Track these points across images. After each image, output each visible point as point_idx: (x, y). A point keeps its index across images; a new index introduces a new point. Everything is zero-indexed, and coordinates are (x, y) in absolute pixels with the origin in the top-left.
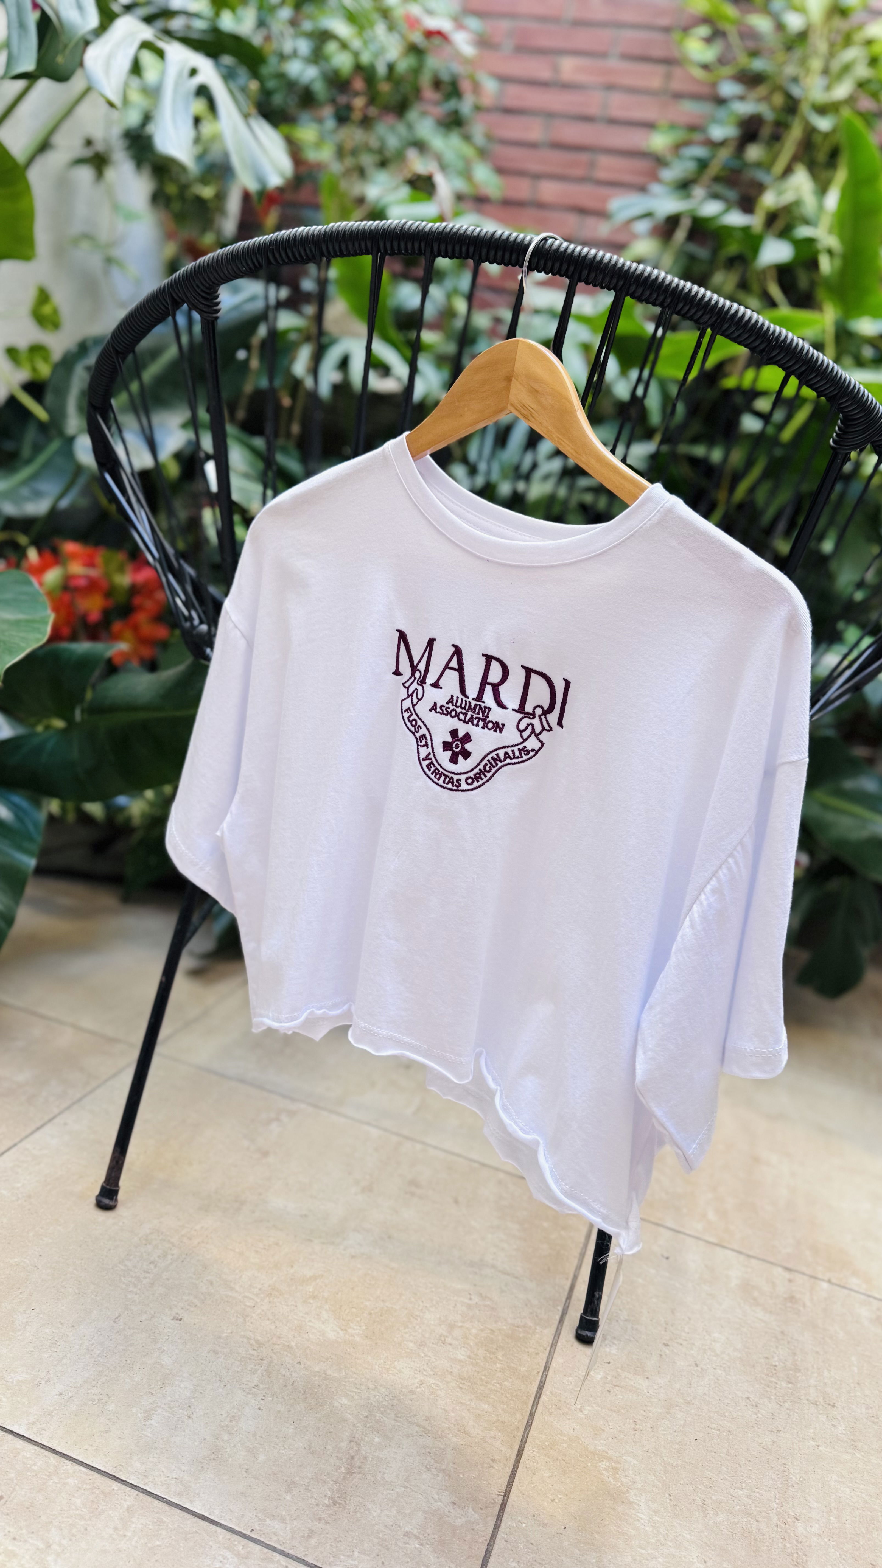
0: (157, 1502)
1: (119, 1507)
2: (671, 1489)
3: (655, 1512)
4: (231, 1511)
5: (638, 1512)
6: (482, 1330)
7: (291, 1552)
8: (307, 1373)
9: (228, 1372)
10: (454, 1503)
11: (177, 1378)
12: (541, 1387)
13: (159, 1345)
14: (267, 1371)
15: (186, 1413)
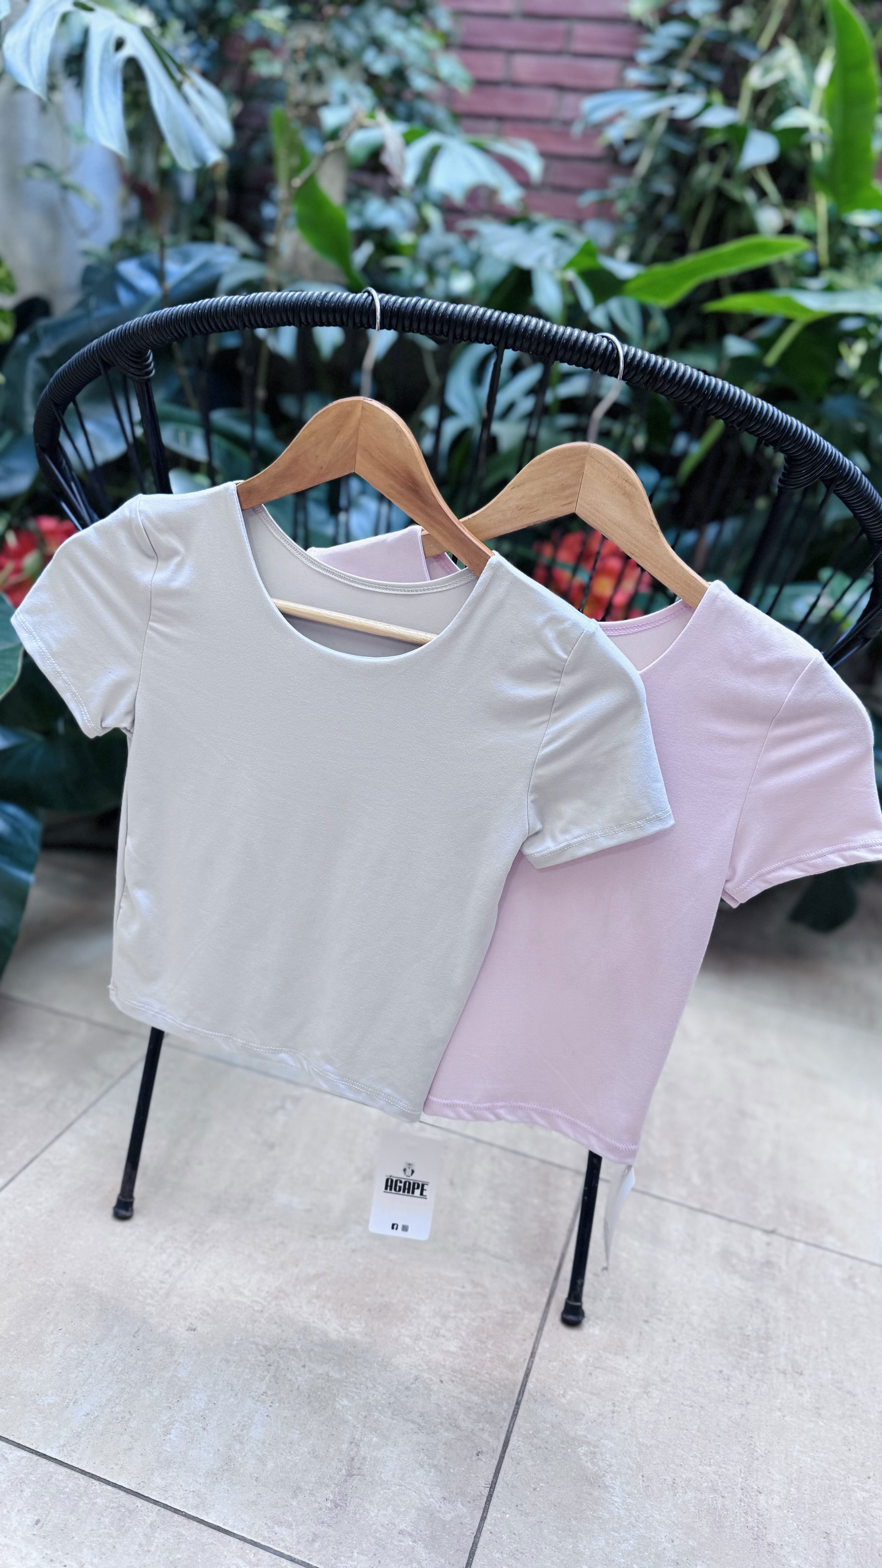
0: (176, 1516)
1: (143, 1523)
2: (644, 1469)
3: (629, 1495)
4: (243, 1520)
5: (613, 1496)
6: (474, 1320)
7: (297, 1557)
8: (312, 1376)
9: (238, 1381)
10: (445, 1499)
11: (193, 1390)
12: (527, 1375)
13: (176, 1358)
14: (274, 1376)
15: (201, 1425)
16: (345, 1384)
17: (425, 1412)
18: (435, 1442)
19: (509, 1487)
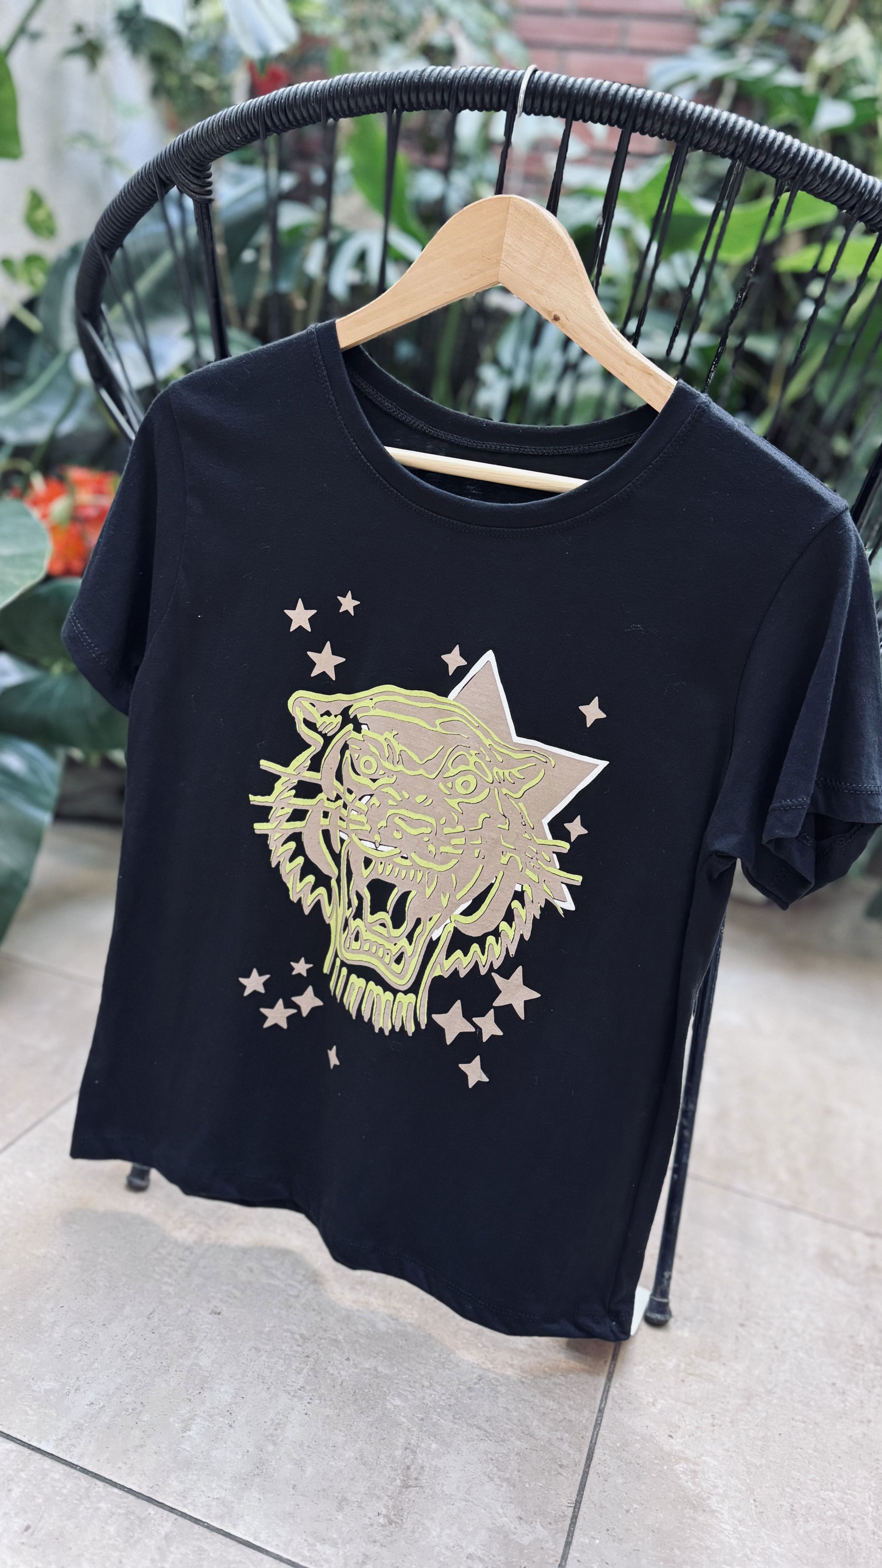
0: (197, 1527)
1: (156, 1534)
2: (755, 1493)
3: (740, 1521)
4: (278, 1535)
5: (722, 1522)
8: (357, 1371)
9: (271, 1372)
10: (521, 1518)
11: (217, 1381)
13: (197, 1344)
14: (313, 1369)
15: (227, 1422)
16: (397, 1381)
17: (491, 1417)
18: (505, 1451)
19: (597, 1507)
